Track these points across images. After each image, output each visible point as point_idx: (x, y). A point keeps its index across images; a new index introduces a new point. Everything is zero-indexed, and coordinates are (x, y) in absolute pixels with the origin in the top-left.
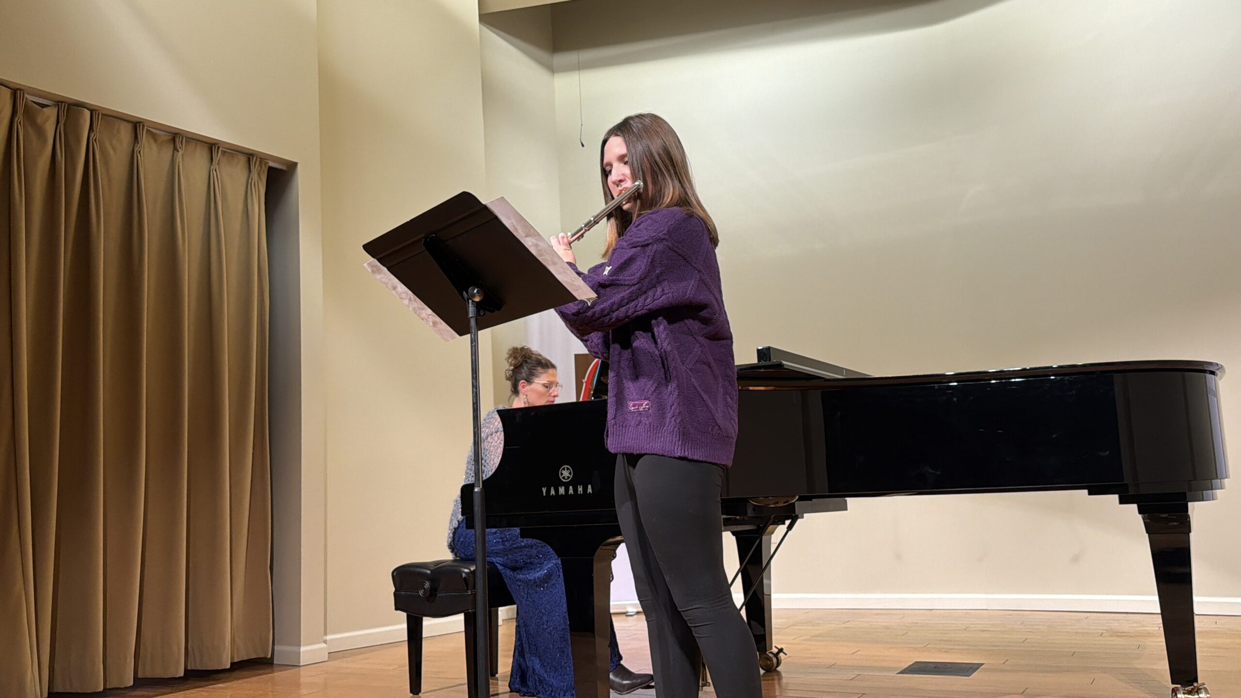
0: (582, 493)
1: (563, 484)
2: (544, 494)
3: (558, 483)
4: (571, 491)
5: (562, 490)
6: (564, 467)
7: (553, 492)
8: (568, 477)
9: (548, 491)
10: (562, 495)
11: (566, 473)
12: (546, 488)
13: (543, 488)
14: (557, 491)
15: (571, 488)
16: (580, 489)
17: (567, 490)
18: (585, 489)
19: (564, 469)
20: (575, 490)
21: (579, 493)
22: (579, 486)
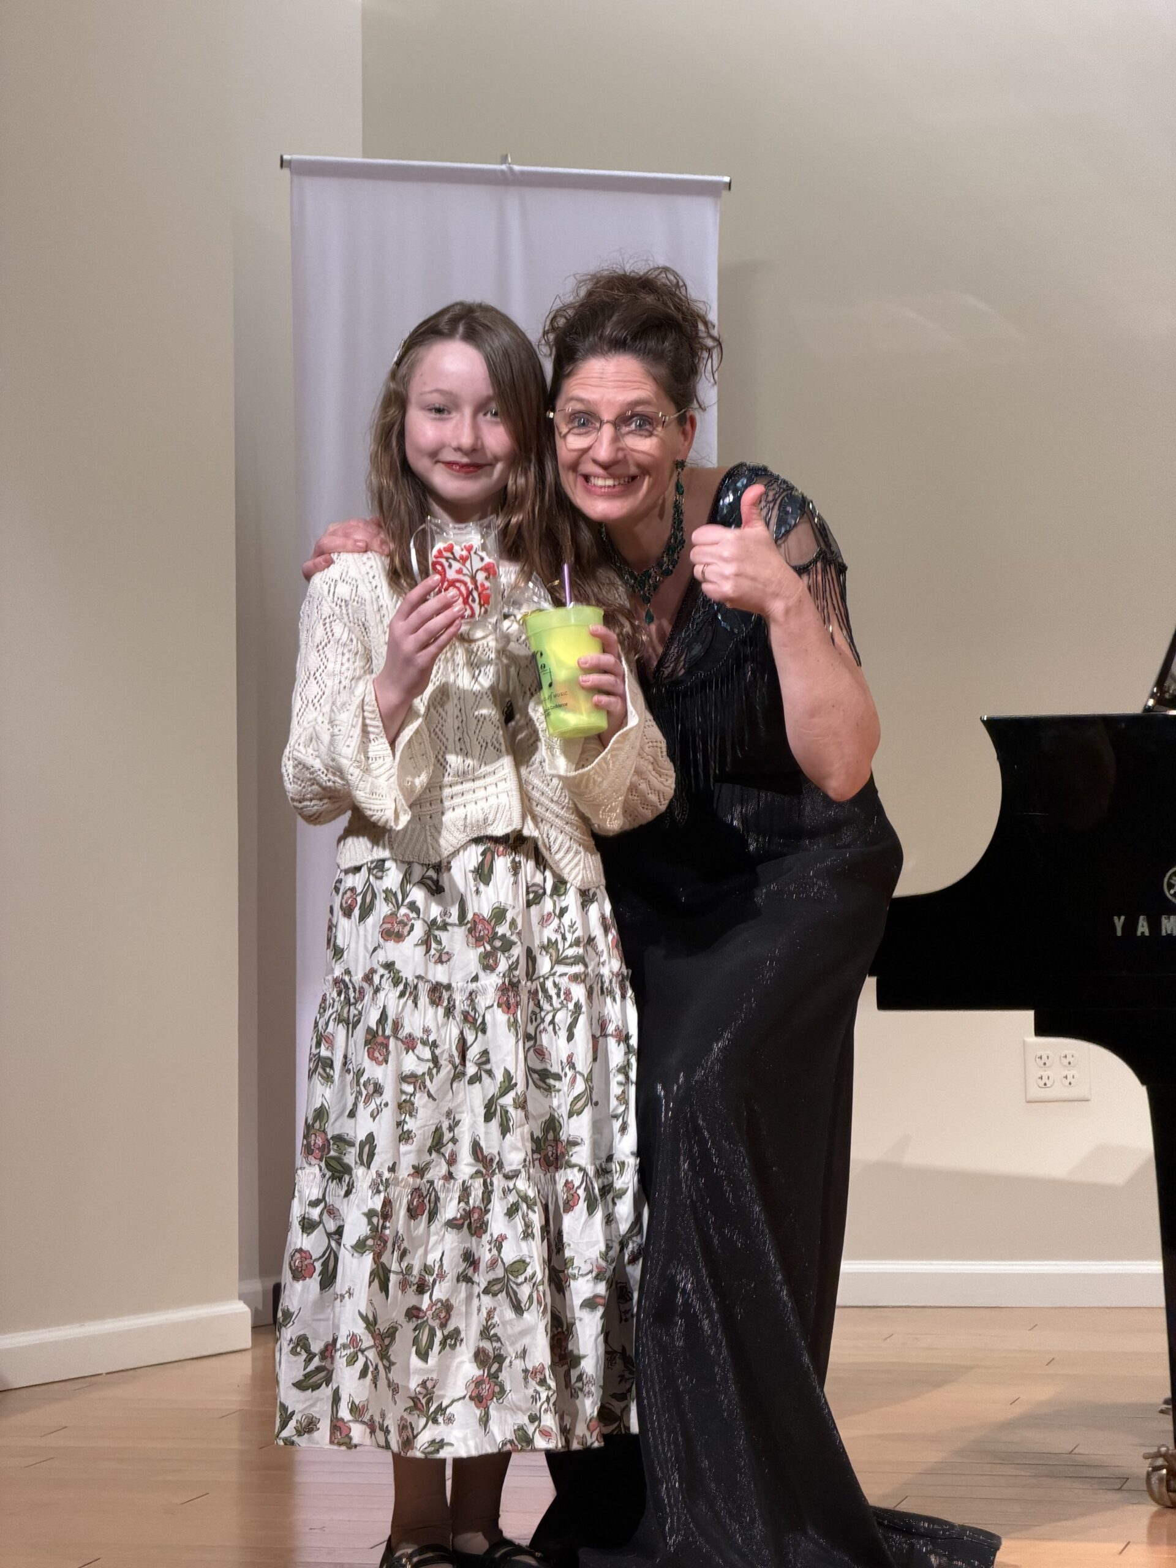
1: (1170, 910)
2: (1119, 933)
3: (1164, 907)
5: (1169, 925)
7: (1143, 928)
9: (1131, 926)
12: (1123, 918)
13: (1116, 918)
14: (1155, 925)
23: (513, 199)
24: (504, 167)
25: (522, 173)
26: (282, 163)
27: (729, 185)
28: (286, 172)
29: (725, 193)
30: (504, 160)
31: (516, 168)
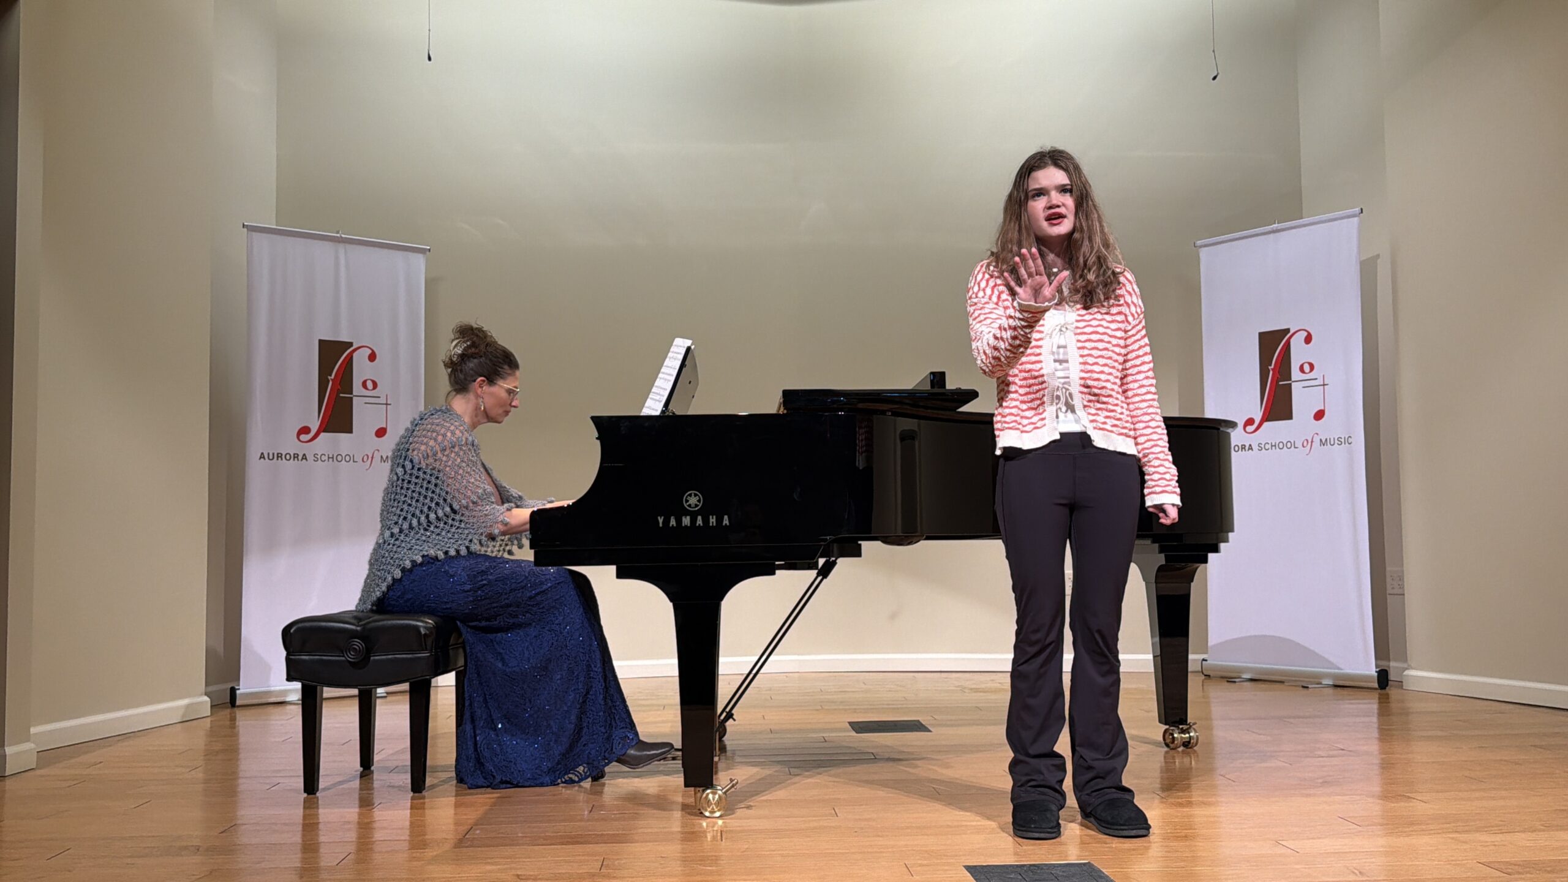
0: (715, 524)
1: (687, 513)
2: (661, 525)
3: (682, 512)
4: (699, 521)
5: (686, 521)
6: (689, 493)
7: (673, 522)
8: (696, 506)
9: (667, 521)
10: (686, 526)
11: (693, 500)
12: (662, 518)
13: (659, 518)
14: (679, 521)
15: (699, 518)
16: (713, 520)
17: (693, 520)
18: (720, 520)
19: (690, 495)
20: (706, 520)
21: (711, 525)
22: (711, 517)
23: (341, 248)
24: (338, 235)
25: (346, 238)
26: (244, 225)
27: (429, 250)
28: (245, 230)
29: (428, 253)
30: (338, 233)
31: (343, 236)
